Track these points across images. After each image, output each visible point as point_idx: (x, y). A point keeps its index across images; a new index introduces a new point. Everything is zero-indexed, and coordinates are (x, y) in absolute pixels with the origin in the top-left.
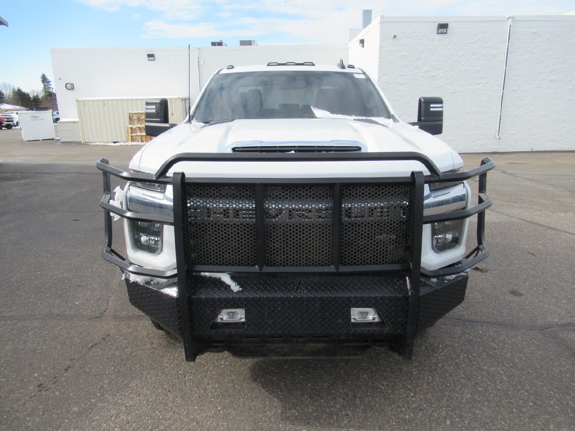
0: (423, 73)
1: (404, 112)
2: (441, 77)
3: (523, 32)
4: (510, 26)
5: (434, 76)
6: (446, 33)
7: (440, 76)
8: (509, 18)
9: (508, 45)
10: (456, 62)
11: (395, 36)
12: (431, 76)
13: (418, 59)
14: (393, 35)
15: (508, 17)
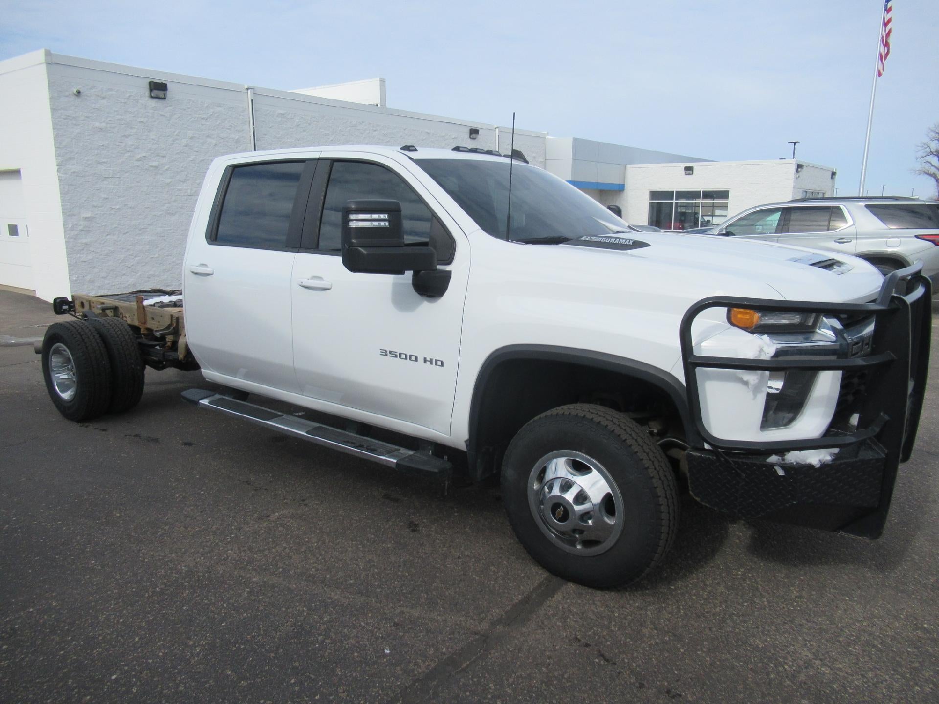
0: (138, 160)
1: (115, 227)
2: (166, 170)
3: (268, 112)
4: (252, 100)
5: (156, 167)
6: (165, 98)
7: (166, 168)
8: (247, 89)
9: (254, 128)
10: (186, 146)
11: (79, 92)
12: (152, 166)
13: (124, 136)
14: (75, 91)
15: (246, 87)
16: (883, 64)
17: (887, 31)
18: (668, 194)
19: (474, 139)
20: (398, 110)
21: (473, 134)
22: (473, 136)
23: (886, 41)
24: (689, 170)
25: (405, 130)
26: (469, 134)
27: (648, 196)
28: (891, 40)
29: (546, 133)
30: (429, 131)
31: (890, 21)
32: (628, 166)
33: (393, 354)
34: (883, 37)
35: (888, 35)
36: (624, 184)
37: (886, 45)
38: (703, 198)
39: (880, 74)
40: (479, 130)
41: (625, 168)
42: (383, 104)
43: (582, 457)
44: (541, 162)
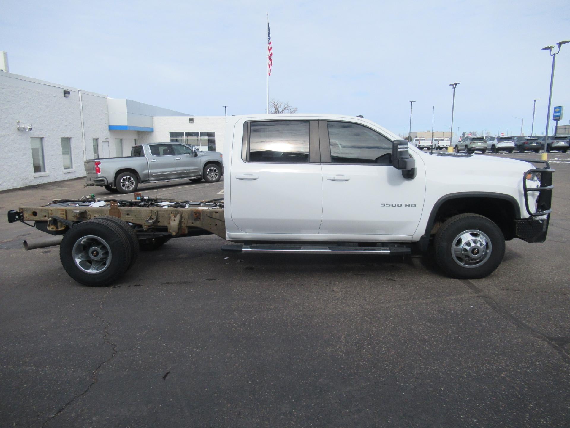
16: (270, 69)
17: (270, 54)
18: (181, 134)
19: (67, 97)
20: (17, 75)
21: (66, 94)
22: (67, 95)
23: (271, 59)
24: (191, 120)
25: (23, 89)
26: (63, 94)
27: (168, 135)
28: (272, 58)
29: (107, 95)
30: (39, 91)
31: (271, 48)
32: (155, 117)
33: (388, 205)
34: (269, 57)
35: (271, 54)
36: (153, 128)
37: (271, 60)
38: (201, 136)
39: (269, 75)
40: (70, 92)
41: (153, 118)
42: (8, 71)
43: (477, 231)
44: (106, 113)
